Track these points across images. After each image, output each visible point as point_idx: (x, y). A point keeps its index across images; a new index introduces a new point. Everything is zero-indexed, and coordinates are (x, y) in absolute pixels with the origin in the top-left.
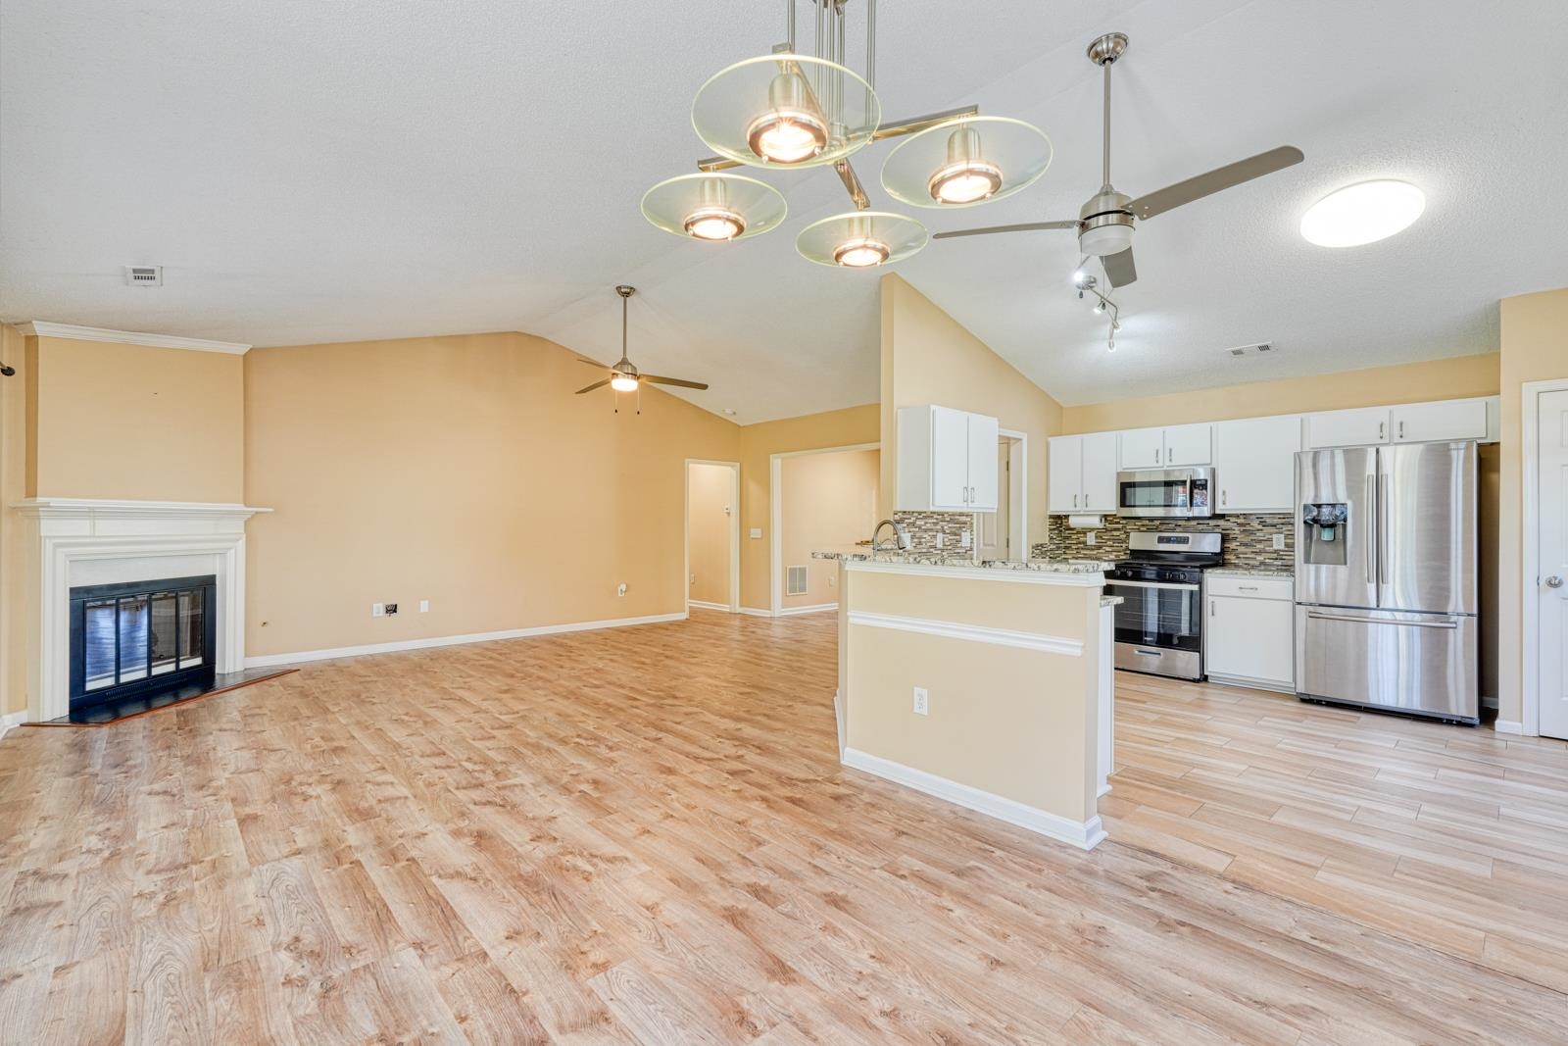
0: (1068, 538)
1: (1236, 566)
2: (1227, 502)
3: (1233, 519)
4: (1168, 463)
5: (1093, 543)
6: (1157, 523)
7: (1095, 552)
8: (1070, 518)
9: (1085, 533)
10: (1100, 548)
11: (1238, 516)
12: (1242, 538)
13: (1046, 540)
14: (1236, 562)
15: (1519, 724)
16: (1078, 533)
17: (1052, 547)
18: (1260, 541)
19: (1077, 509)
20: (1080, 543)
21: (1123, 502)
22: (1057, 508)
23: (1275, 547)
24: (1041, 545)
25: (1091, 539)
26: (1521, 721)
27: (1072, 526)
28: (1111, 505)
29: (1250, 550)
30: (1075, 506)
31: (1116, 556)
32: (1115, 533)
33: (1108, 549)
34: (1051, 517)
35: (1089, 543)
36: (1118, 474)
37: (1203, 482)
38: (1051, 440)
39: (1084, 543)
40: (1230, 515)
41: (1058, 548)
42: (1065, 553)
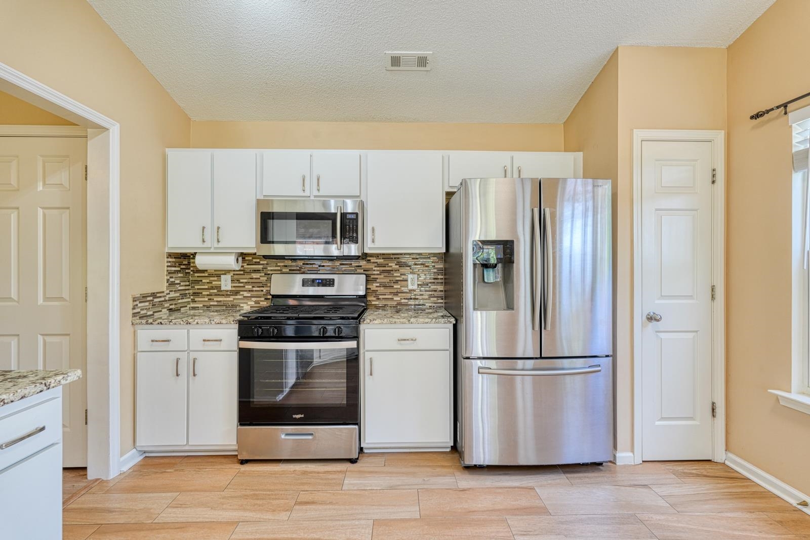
0: (198, 282)
1: (377, 307)
2: (376, 240)
3: (373, 260)
4: (316, 193)
5: (229, 288)
6: (300, 263)
7: (231, 299)
8: (197, 257)
9: (219, 276)
10: (237, 293)
11: (377, 256)
12: (382, 279)
13: (164, 287)
14: (377, 303)
15: (631, 454)
16: (211, 275)
17: (173, 295)
18: (397, 282)
19: (205, 245)
20: (212, 288)
21: (265, 237)
22: (179, 242)
23: (410, 287)
24: (154, 295)
25: (226, 283)
26: (632, 451)
27: (200, 267)
28: (249, 241)
29: (388, 291)
30: (204, 241)
31: (256, 302)
32: (255, 275)
33: (246, 294)
34: (170, 255)
35: (223, 288)
36: (258, 201)
37: (353, 216)
38: (173, 154)
39: (218, 288)
40: (372, 255)
41: (184, 296)
42: (193, 301)
